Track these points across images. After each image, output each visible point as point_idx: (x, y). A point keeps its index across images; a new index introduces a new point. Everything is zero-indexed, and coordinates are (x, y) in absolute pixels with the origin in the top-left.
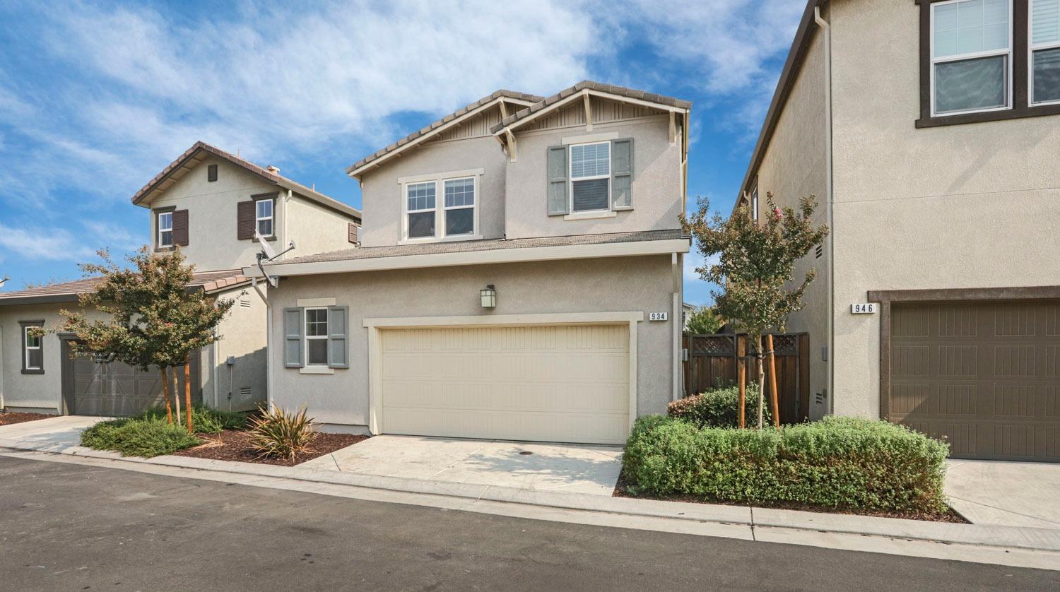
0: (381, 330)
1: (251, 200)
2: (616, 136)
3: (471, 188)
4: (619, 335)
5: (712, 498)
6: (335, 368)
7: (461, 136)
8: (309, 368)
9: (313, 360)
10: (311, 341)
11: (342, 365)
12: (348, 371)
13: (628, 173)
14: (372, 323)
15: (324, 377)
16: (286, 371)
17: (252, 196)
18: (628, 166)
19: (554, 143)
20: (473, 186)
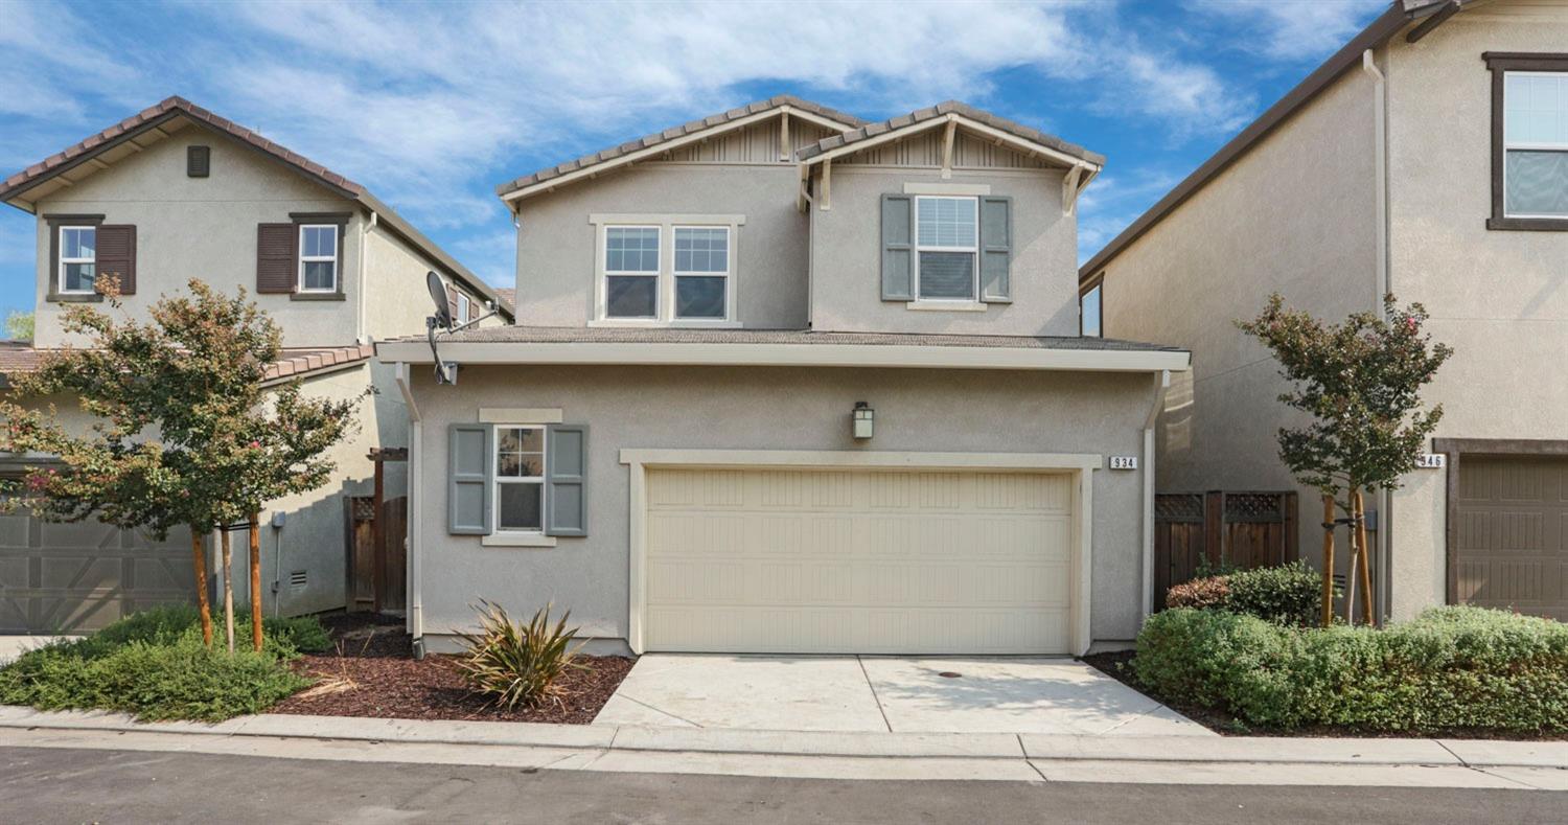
0: (649, 469)
1: (290, 221)
2: (986, 190)
3: (723, 244)
4: (1059, 489)
5: (1368, 730)
6: (558, 537)
7: (706, 158)
8: (499, 536)
9: (507, 522)
10: (504, 487)
11: (575, 530)
12: (586, 542)
13: (1005, 248)
14: (636, 457)
15: (536, 552)
16: (451, 540)
17: (291, 215)
18: (1004, 238)
19: (892, 189)
20: (725, 242)
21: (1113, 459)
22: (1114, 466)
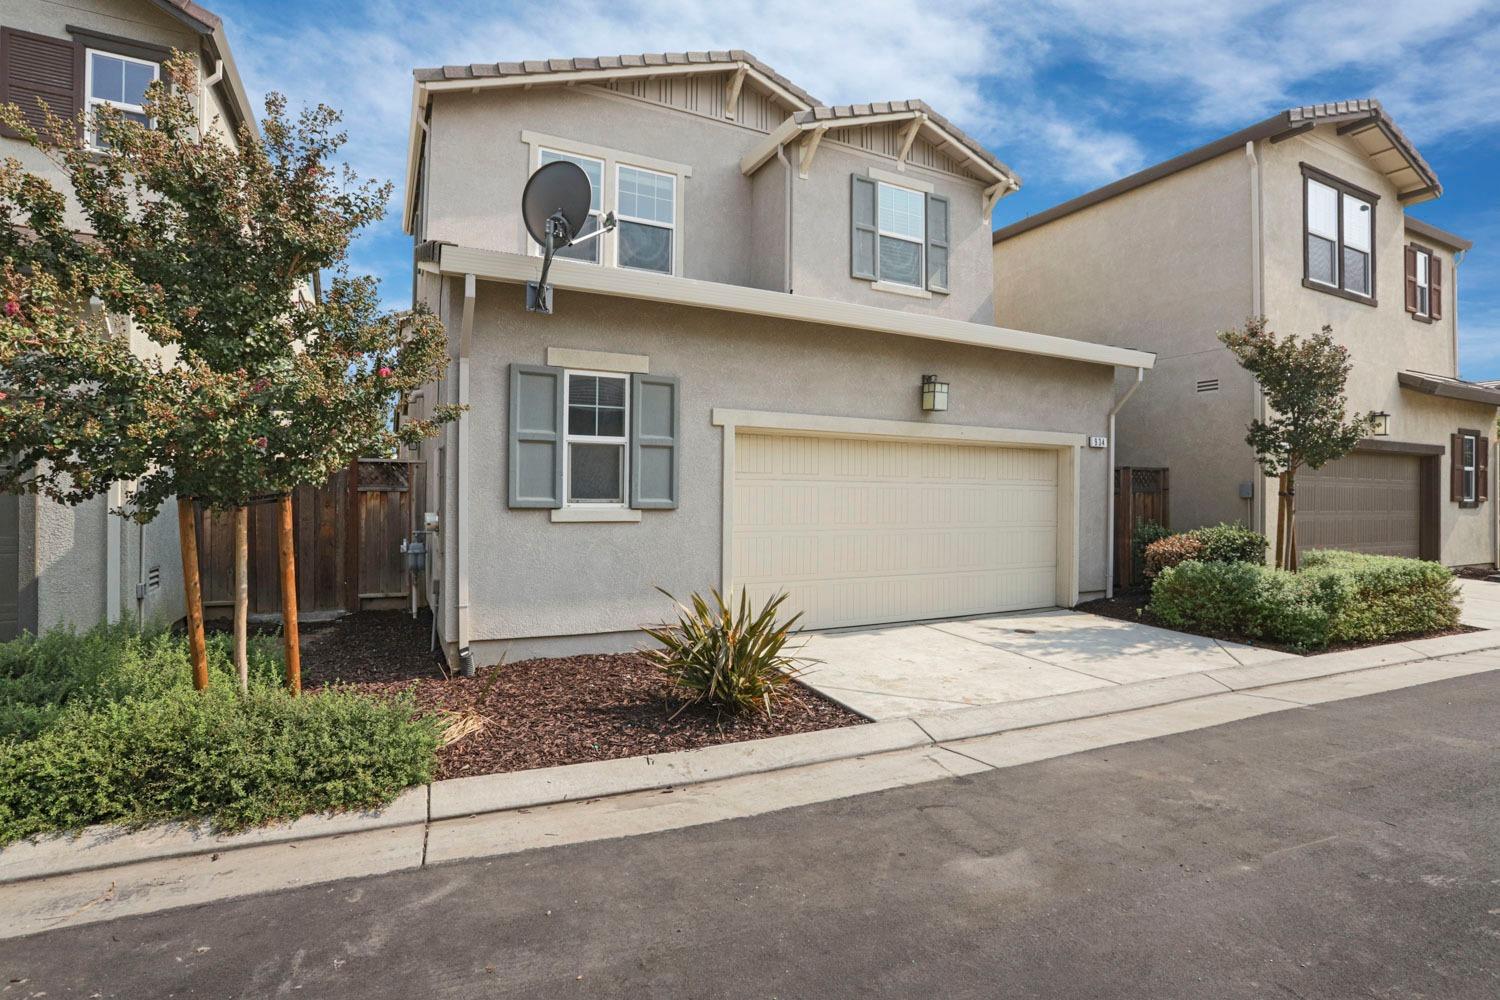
0: (742, 433)
2: (931, 189)
4: (1049, 463)
6: (642, 509)
7: (651, 96)
8: (573, 510)
9: (579, 493)
11: (664, 501)
12: (673, 515)
13: (944, 244)
14: (730, 418)
15: (617, 529)
16: (508, 516)
18: (944, 235)
19: (859, 171)
20: (671, 193)
21: (1093, 439)
22: (1093, 444)
